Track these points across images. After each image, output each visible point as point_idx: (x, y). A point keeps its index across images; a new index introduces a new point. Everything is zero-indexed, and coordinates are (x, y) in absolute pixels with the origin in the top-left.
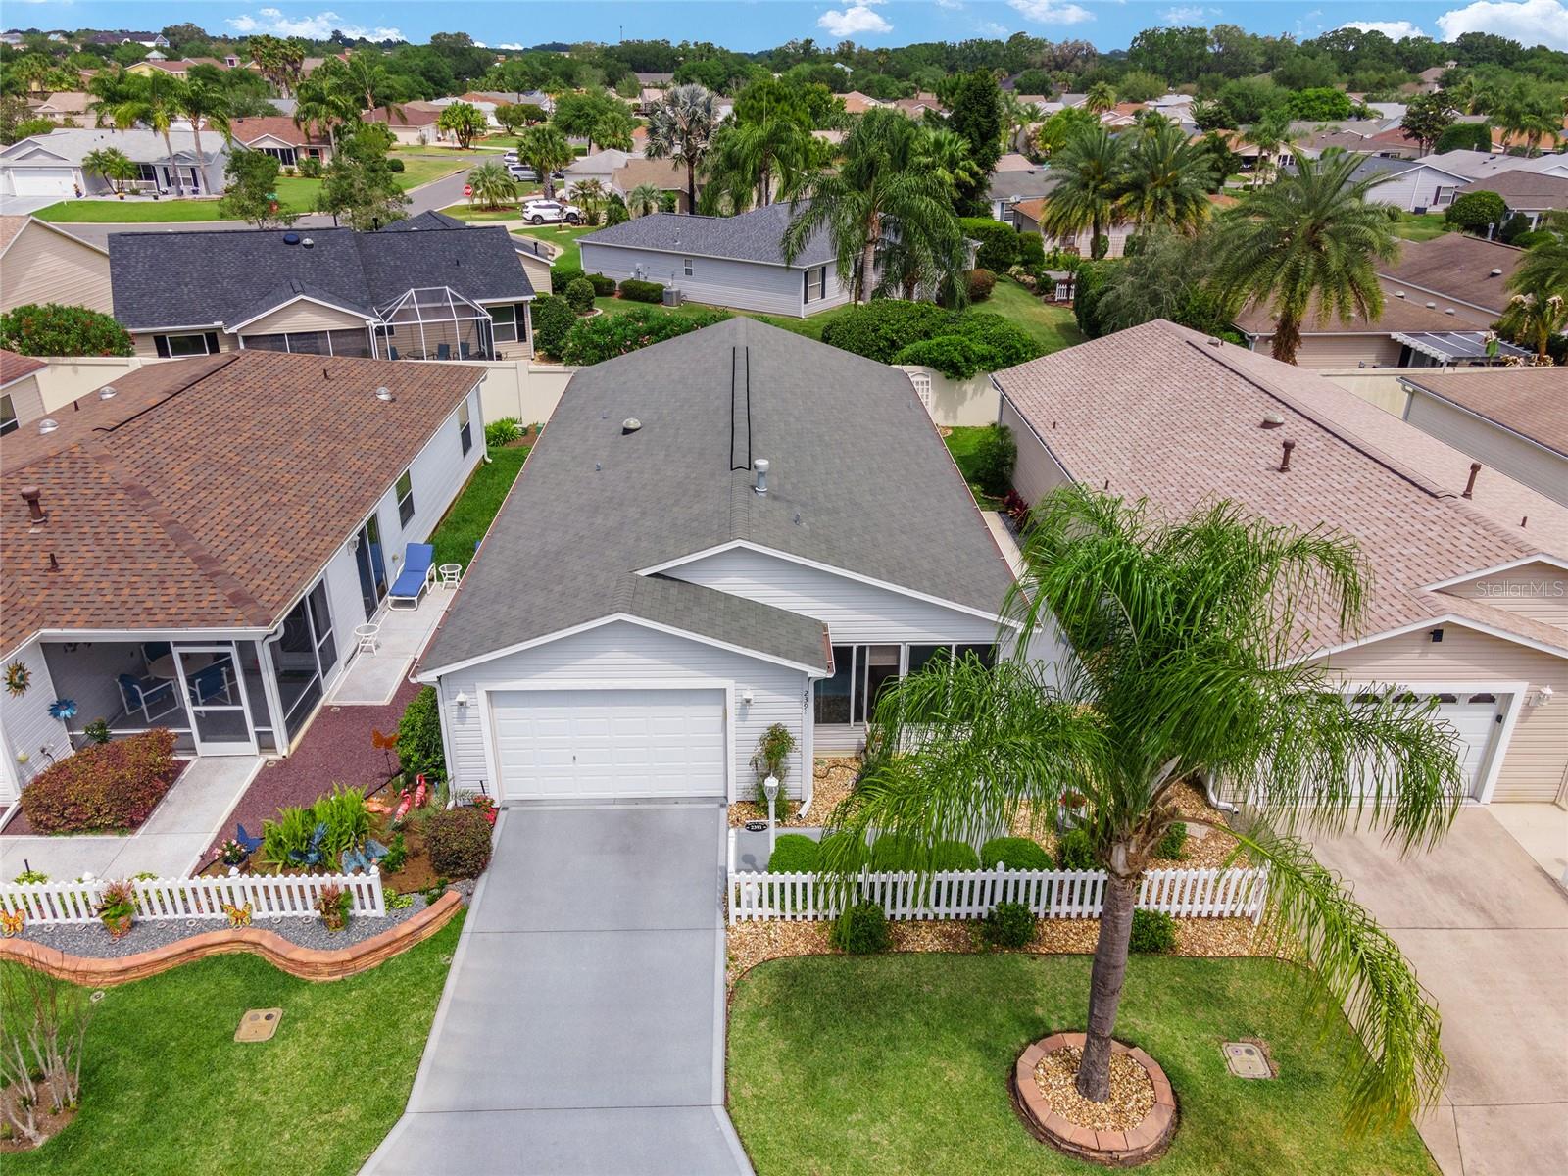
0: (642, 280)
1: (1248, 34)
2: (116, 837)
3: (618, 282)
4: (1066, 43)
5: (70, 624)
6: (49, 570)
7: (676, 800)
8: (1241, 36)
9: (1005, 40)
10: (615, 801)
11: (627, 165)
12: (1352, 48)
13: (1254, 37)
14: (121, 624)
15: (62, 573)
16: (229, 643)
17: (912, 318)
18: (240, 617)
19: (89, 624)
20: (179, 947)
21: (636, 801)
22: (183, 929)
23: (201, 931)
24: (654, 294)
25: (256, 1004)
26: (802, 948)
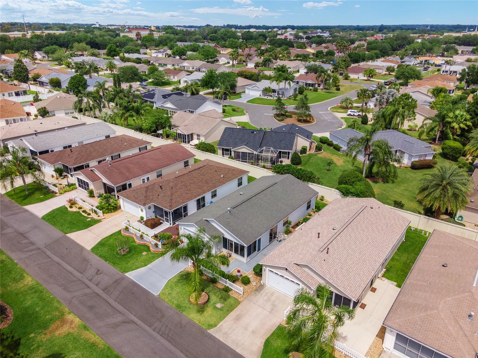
0: (339, 144)
2: (150, 229)
3: (334, 144)
20: (145, 243)
24: (338, 149)
25: (146, 251)
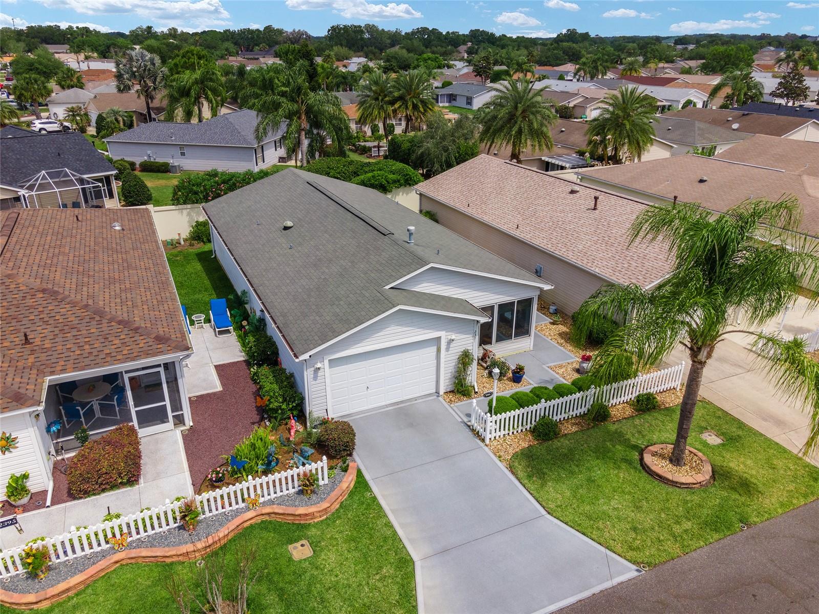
0: (152, 160)
1: (380, 29)
2: (129, 488)
3: (138, 163)
4: (294, 31)
5: (63, 371)
6: (25, 344)
7: (416, 399)
8: (377, 30)
9: (262, 29)
10: (387, 406)
11: (95, 97)
12: (426, 36)
13: (383, 30)
14: (97, 365)
15: (34, 344)
16: (159, 366)
17: (344, 166)
18: (169, 348)
19: (75, 369)
20: (232, 525)
21: (397, 403)
22: (225, 518)
23: (236, 516)
24: (163, 168)
25: (290, 541)
26: (525, 445)
